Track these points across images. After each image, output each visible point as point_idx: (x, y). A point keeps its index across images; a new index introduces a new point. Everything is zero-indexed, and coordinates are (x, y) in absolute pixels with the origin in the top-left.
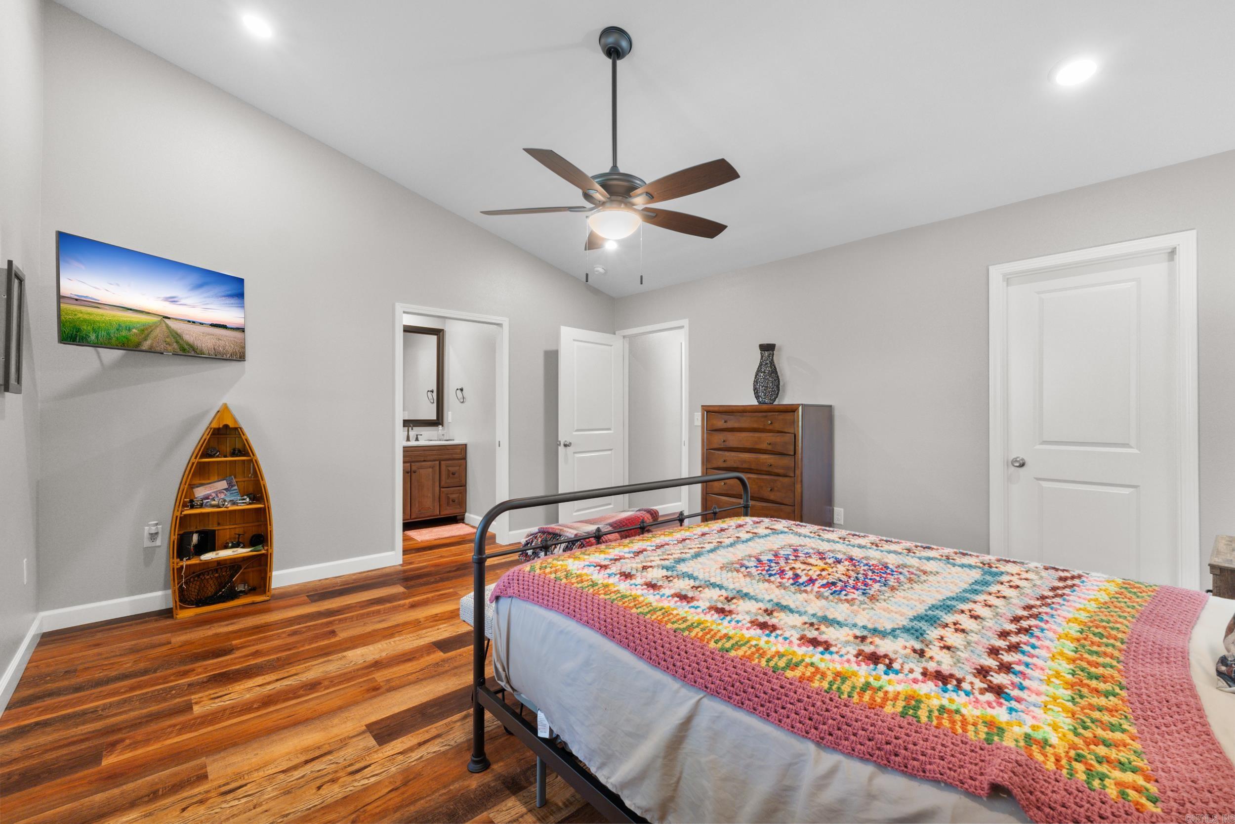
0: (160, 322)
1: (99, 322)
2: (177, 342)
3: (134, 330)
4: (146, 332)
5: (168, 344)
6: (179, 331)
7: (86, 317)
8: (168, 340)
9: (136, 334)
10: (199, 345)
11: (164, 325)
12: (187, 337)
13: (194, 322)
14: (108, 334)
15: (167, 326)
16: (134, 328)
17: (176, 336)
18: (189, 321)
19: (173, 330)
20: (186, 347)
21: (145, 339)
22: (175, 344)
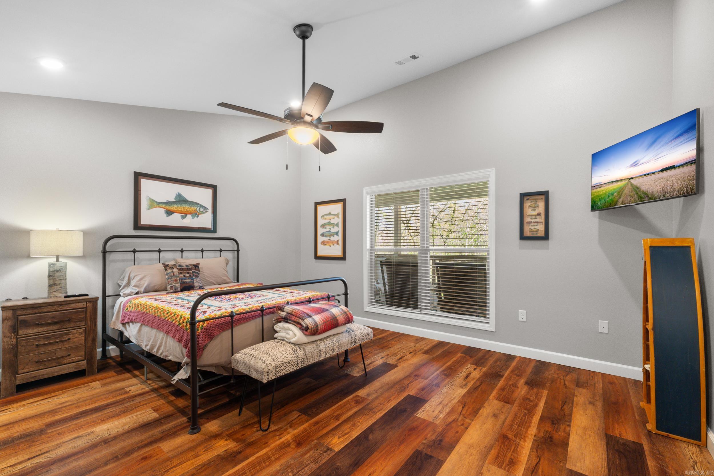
0: (628, 183)
1: (601, 195)
2: (637, 194)
3: (615, 194)
4: (621, 193)
5: (632, 197)
6: (638, 185)
7: (597, 194)
8: (631, 194)
9: (616, 196)
10: (651, 191)
11: (630, 184)
12: (644, 188)
13: (648, 174)
14: (605, 200)
15: (632, 184)
16: (615, 192)
17: (636, 189)
18: (645, 175)
19: (635, 186)
20: (642, 195)
21: (620, 198)
22: (635, 195)
